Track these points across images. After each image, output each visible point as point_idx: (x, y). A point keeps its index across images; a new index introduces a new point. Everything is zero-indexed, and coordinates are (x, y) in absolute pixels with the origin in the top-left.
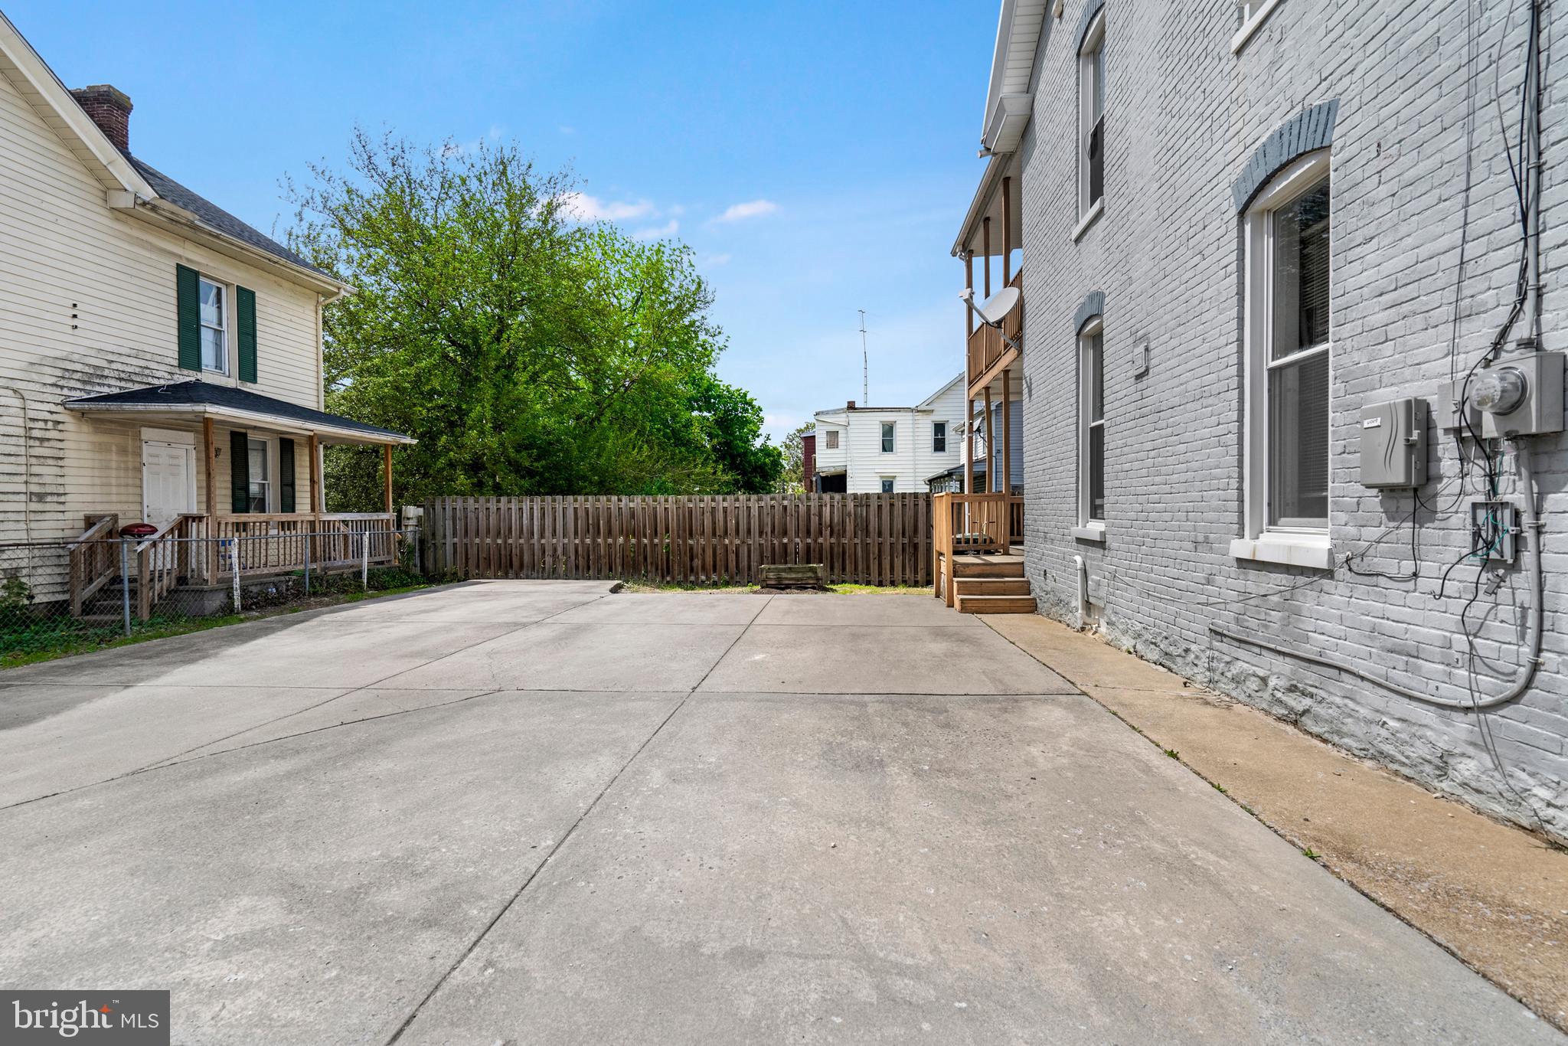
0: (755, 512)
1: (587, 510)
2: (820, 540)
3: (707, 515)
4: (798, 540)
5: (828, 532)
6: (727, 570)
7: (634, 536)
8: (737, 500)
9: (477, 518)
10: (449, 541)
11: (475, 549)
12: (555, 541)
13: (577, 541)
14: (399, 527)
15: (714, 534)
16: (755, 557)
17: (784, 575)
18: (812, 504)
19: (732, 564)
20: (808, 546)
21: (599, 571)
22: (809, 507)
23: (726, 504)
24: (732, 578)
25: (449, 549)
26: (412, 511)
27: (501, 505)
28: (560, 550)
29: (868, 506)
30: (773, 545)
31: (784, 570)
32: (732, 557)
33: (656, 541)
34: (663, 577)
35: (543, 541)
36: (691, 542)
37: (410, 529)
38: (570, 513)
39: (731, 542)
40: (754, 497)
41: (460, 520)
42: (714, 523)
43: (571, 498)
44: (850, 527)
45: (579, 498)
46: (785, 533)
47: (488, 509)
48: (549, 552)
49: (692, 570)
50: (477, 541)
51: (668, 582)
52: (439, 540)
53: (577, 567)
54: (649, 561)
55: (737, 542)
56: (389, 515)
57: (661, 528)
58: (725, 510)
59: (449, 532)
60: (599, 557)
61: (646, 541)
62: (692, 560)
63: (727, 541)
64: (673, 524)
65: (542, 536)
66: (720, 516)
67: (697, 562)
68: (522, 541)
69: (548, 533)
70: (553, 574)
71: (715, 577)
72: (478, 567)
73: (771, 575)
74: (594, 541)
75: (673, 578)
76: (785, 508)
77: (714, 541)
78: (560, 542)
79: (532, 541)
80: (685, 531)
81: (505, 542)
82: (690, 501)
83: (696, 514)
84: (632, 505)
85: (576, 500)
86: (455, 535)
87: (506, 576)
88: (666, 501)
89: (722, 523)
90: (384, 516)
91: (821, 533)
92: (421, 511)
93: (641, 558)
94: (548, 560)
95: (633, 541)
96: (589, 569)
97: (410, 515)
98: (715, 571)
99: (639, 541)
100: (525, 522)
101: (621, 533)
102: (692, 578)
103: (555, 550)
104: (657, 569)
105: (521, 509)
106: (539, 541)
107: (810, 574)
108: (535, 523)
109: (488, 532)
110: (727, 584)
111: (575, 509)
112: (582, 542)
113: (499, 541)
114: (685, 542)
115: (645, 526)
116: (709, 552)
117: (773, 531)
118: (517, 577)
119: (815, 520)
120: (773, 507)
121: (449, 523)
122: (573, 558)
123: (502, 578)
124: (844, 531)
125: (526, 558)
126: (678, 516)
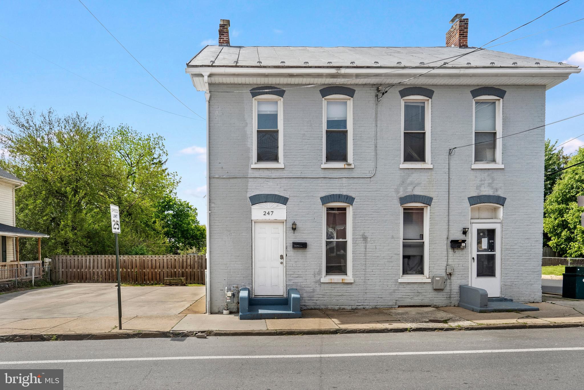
0: (165, 261)
1: (109, 260)
2: (187, 270)
3: (150, 262)
4: (179, 270)
5: (189, 267)
6: (156, 280)
7: (125, 269)
8: (159, 257)
9: (71, 263)
10: (61, 270)
11: (70, 273)
12: (98, 270)
13: (106, 270)
14: (43, 266)
15: (152, 268)
16: (165, 275)
17: (172, 281)
18: (184, 258)
19: (158, 278)
20: (183, 272)
21: (113, 280)
22: (183, 259)
23: (156, 258)
24: (158, 282)
25: (61, 273)
26: (47, 260)
27: (79, 258)
28: (100, 273)
29: (202, 259)
30: (171, 272)
31: (172, 280)
32: (158, 276)
33: (133, 270)
34: (135, 282)
35: (94, 270)
36: (144, 271)
37: (47, 266)
38: (103, 261)
39: (158, 271)
40: (165, 256)
41: (65, 263)
42: (152, 264)
43: (103, 256)
44: (196, 266)
45: (106, 256)
46: (175, 268)
47: (74, 259)
48: (96, 274)
49: (145, 280)
50: (71, 270)
51: (137, 284)
52: (57, 270)
53: (106, 279)
54: (130, 277)
55: (160, 270)
56: (40, 262)
57: (134, 266)
58: (156, 260)
59: (60, 267)
60: (113, 276)
61: (129, 270)
62: (144, 276)
63: (156, 270)
64: (138, 265)
65: (93, 268)
66: (154, 262)
67: (146, 277)
68: (86, 270)
69: (96, 268)
70: (97, 281)
71: (152, 282)
72: (71, 279)
73: (168, 281)
74: (111, 270)
75: (138, 283)
76: (175, 259)
77: (152, 270)
78: (99, 270)
79: (90, 270)
80: (142, 267)
81: (81, 271)
82: (144, 257)
83: (146, 261)
84: (124, 258)
85: (105, 257)
86: (63, 268)
87: (81, 282)
88: (136, 257)
89: (154, 264)
90: (38, 262)
91: (187, 268)
92: (50, 260)
93: (128, 276)
94: (96, 276)
95: (125, 270)
96: (110, 279)
97: (47, 262)
98: (152, 280)
99: (127, 270)
100: (88, 264)
101: (121, 268)
102: (145, 282)
103: (98, 273)
104: (133, 280)
105: (86, 259)
106: (92, 270)
107: (180, 281)
108: (91, 264)
109: (75, 267)
110: (156, 284)
111: (105, 260)
112: (107, 270)
113: (79, 270)
114: (142, 271)
115: (129, 265)
116: (150, 274)
117: (171, 267)
118: (85, 282)
119: (185, 264)
120: (171, 259)
121: (61, 264)
122: (104, 276)
123: (79, 283)
124: (194, 267)
125: (88, 276)
126: (140, 262)
